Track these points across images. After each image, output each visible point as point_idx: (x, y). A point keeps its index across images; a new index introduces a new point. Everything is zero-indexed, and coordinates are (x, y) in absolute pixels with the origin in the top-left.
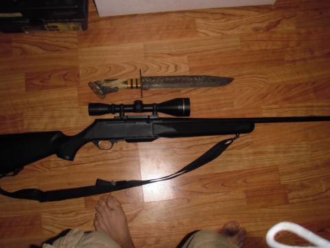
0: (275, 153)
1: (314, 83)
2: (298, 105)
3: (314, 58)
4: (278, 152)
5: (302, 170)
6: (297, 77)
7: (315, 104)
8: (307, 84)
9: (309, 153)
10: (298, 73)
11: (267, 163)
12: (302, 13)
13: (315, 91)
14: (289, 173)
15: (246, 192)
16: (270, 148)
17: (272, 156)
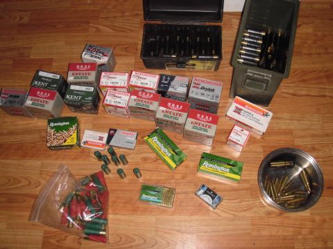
0: (291, 119)
1: (327, 71)
2: (312, 86)
3: (328, 53)
4: (293, 119)
5: (313, 136)
6: (312, 66)
7: (327, 87)
8: (321, 71)
9: (321, 123)
10: (313, 63)
11: (283, 127)
12: (319, 21)
13: (327, 77)
14: (302, 137)
15: (263, 147)
16: (286, 115)
17: (288, 122)
